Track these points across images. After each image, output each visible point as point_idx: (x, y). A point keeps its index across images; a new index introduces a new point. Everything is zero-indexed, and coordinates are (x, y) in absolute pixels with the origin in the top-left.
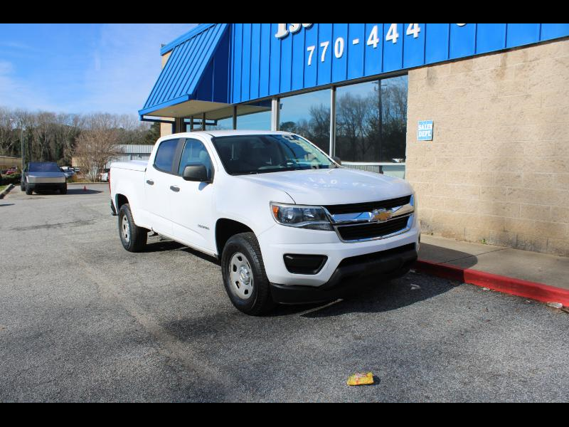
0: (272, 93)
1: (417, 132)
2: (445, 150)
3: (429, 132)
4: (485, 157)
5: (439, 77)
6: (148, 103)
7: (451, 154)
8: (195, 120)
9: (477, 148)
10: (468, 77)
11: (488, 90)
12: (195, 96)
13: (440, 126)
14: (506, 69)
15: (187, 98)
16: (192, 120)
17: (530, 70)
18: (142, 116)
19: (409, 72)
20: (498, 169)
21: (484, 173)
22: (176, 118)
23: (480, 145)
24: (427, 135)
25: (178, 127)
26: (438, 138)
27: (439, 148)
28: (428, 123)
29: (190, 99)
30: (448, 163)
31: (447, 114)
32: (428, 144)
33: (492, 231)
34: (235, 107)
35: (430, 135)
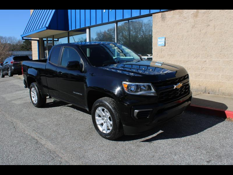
0: (86, 26)
1: (158, 42)
2: (171, 50)
3: (163, 42)
4: (189, 53)
5: (167, 17)
6: (25, 31)
7: (173, 52)
8: (49, 39)
9: (186, 49)
10: (180, 17)
11: (190, 23)
12: (49, 28)
13: (168, 40)
14: (198, 13)
15: (45, 29)
16: (47, 39)
17: (209, 13)
18: (23, 38)
19: (153, 15)
20: (196, 58)
21: (189, 60)
22: (39, 38)
23: (187, 47)
24: (162, 43)
25: (41, 43)
26: (168, 45)
27: (168, 49)
28: (162, 38)
29: (47, 29)
30: (173, 56)
31: (171, 34)
32: (163, 47)
33: (194, 86)
34: (69, 32)
35: (164, 44)
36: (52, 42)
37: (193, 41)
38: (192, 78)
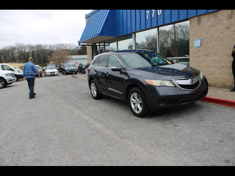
0: (133, 31)
1: (195, 44)
2: (206, 51)
3: (199, 43)
4: (223, 53)
5: (203, 21)
6: (82, 38)
7: (208, 52)
8: (101, 44)
9: (220, 49)
10: (215, 20)
11: (225, 25)
12: (101, 34)
14: (233, 14)
15: (98, 35)
16: (99, 44)
18: (79, 44)
19: (190, 19)
20: (229, 57)
21: (223, 59)
22: (93, 44)
23: (221, 47)
25: (94, 47)
26: (203, 46)
27: (204, 50)
28: (198, 40)
29: (99, 36)
30: (208, 56)
31: (207, 35)
32: (198, 48)
33: (227, 83)
34: (117, 38)
35: (199, 45)
36: (103, 46)
37: (227, 41)
38: (226, 76)
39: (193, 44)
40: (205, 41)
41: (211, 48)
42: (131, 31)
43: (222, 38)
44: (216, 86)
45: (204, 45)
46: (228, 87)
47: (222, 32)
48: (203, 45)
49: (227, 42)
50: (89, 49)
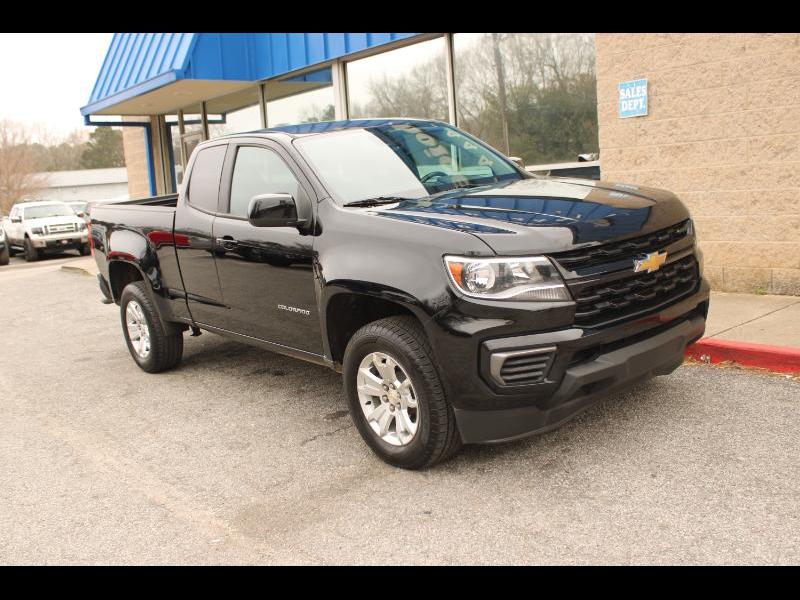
0: (333, 55)
1: (619, 103)
2: (675, 131)
3: (641, 100)
4: (752, 139)
6: (97, 93)
8: (187, 117)
9: (736, 122)
12: (188, 72)
13: (663, 89)
15: (173, 77)
16: (181, 117)
18: (87, 117)
20: (780, 156)
21: (753, 167)
22: (150, 116)
23: (742, 115)
24: (638, 107)
25: (158, 133)
26: (659, 110)
27: (662, 127)
28: (637, 84)
29: (178, 79)
30: (683, 154)
31: (673, 64)
32: (640, 121)
33: (776, 270)
34: (263, 86)
35: (643, 106)
36: (200, 127)
37: (765, 86)
38: (769, 240)
39: (616, 103)
40: (667, 91)
41: (694, 120)
42: (326, 54)
43: (743, 74)
44: (729, 284)
45: (664, 107)
46: (778, 285)
47: (744, 48)
48: (660, 105)
49: (768, 91)
50: (134, 142)
